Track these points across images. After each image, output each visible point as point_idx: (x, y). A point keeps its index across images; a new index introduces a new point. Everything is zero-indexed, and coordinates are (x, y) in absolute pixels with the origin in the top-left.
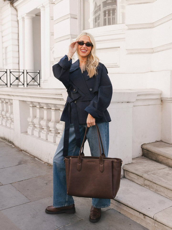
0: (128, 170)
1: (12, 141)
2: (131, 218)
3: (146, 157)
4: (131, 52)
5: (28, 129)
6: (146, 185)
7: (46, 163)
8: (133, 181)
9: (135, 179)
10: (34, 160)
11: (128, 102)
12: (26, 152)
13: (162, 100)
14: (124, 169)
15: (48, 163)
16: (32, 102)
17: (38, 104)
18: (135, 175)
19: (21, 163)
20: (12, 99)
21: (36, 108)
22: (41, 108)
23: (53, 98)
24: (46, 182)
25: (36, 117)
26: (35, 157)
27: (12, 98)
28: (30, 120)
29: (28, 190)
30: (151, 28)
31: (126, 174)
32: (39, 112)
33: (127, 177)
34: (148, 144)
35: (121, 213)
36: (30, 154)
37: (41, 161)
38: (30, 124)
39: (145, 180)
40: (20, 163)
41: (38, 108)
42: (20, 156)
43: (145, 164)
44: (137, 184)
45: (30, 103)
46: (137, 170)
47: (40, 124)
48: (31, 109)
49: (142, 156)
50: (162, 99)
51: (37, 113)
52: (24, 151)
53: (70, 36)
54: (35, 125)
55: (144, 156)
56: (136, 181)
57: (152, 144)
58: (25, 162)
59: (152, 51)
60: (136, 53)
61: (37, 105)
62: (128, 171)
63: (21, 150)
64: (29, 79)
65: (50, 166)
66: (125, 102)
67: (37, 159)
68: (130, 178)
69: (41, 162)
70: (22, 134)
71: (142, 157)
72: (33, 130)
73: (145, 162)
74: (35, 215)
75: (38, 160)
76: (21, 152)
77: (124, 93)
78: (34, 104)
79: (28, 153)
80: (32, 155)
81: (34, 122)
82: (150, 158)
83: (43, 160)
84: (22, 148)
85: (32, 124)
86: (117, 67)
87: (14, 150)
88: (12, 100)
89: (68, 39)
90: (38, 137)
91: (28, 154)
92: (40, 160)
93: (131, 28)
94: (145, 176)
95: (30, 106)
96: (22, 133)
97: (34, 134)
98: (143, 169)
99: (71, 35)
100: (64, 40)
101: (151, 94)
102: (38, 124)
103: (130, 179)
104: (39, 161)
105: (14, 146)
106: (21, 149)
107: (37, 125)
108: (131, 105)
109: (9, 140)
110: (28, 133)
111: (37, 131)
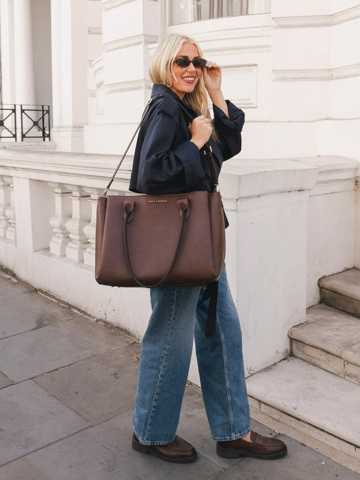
0: (303, 341)
1: (10, 267)
2: (332, 458)
3: (330, 306)
4: (283, 76)
5: (51, 243)
6: (348, 375)
7: (100, 320)
8: (314, 365)
9: (319, 359)
10: (70, 315)
11: (301, 191)
12: (46, 293)
13: (357, 182)
14: (294, 337)
15: (105, 322)
16: (61, 185)
17: (77, 190)
18: (319, 351)
19: (42, 323)
20: (12, 175)
21: (71, 197)
22: (83, 198)
23: (121, 179)
24: (112, 370)
25: (71, 217)
26: (70, 306)
27: (12, 173)
28: (55, 222)
29: (76, 393)
30: (327, 26)
31: (297, 349)
32: (78, 206)
33: (298, 356)
34: (331, 277)
35: (307, 445)
36: (58, 299)
37: (88, 317)
38: (57, 233)
39: (347, 363)
40: (40, 324)
41: (78, 198)
42: (37, 306)
43: (336, 325)
44: (326, 371)
45: (57, 185)
46: (324, 341)
47: (81, 233)
48: (58, 199)
49: (321, 302)
50: (358, 179)
51: (74, 207)
52: (42, 291)
53: (143, 38)
54: (70, 233)
55: (324, 304)
56: (323, 365)
57: (339, 275)
58: (52, 320)
59: (330, 75)
60: (295, 79)
61: (74, 191)
62: (300, 342)
63: (36, 291)
64: (28, 124)
65: (111, 328)
66: (295, 191)
67: (76, 311)
68: (308, 358)
69: (87, 319)
70: (37, 254)
71: (320, 306)
72: (64, 244)
73: (334, 318)
74: (111, 464)
75: (79, 313)
76: (35, 295)
77: (295, 171)
78: (67, 188)
79: (54, 297)
80: (64, 303)
81: (67, 228)
82: (341, 308)
83: (92, 315)
84: (37, 285)
85: (60, 231)
86: (250, 108)
87: (18, 290)
88: (12, 177)
89: (139, 43)
90: (78, 261)
91: (53, 300)
92: (85, 313)
93: (282, 24)
94: (348, 355)
95: (56, 192)
96: (36, 251)
97: (67, 255)
98: (337, 338)
99: (145, 35)
100: (127, 46)
101: (340, 169)
102: (77, 232)
103: (306, 359)
104: (82, 316)
105: (15, 281)
106: (35, 286)
107: (74, 234)
108: (305, 196)
109: (3, 266)
110: (52, 251)
111: (75, 249)
